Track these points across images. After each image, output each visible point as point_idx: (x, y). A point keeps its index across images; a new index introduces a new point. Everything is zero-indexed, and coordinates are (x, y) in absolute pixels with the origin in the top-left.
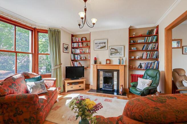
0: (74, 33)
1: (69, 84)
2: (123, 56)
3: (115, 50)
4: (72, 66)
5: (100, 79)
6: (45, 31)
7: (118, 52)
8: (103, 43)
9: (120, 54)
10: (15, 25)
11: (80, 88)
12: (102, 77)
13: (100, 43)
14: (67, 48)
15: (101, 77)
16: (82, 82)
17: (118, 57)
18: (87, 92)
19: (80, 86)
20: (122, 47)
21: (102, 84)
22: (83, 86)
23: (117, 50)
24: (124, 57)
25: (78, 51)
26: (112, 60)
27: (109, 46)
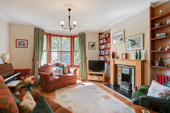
0: (101, 32)
1: (90, 75)
2: (142, 48)
3: (132, 42)
4: (99, 60)
5: (118, 75)
6: (77, 36)
7: (136, 44)
8: (120, 36)
9: (138, 45)
10: (61, 37)
11: (99, 80)
12: (120, 73)
13: (117, 36)
14: (93, 46)
15: (118, 73)
16: (102, 75)
17: (135, 50)
18: (102, 85)
19: (99, 78)
20: (140, 37)
21: (119, 80)
22: (102, 79)
23: (134, 41)
24: (144, 49)
25: (103, 47)
26: (129, 54)
27: (125, 37)
